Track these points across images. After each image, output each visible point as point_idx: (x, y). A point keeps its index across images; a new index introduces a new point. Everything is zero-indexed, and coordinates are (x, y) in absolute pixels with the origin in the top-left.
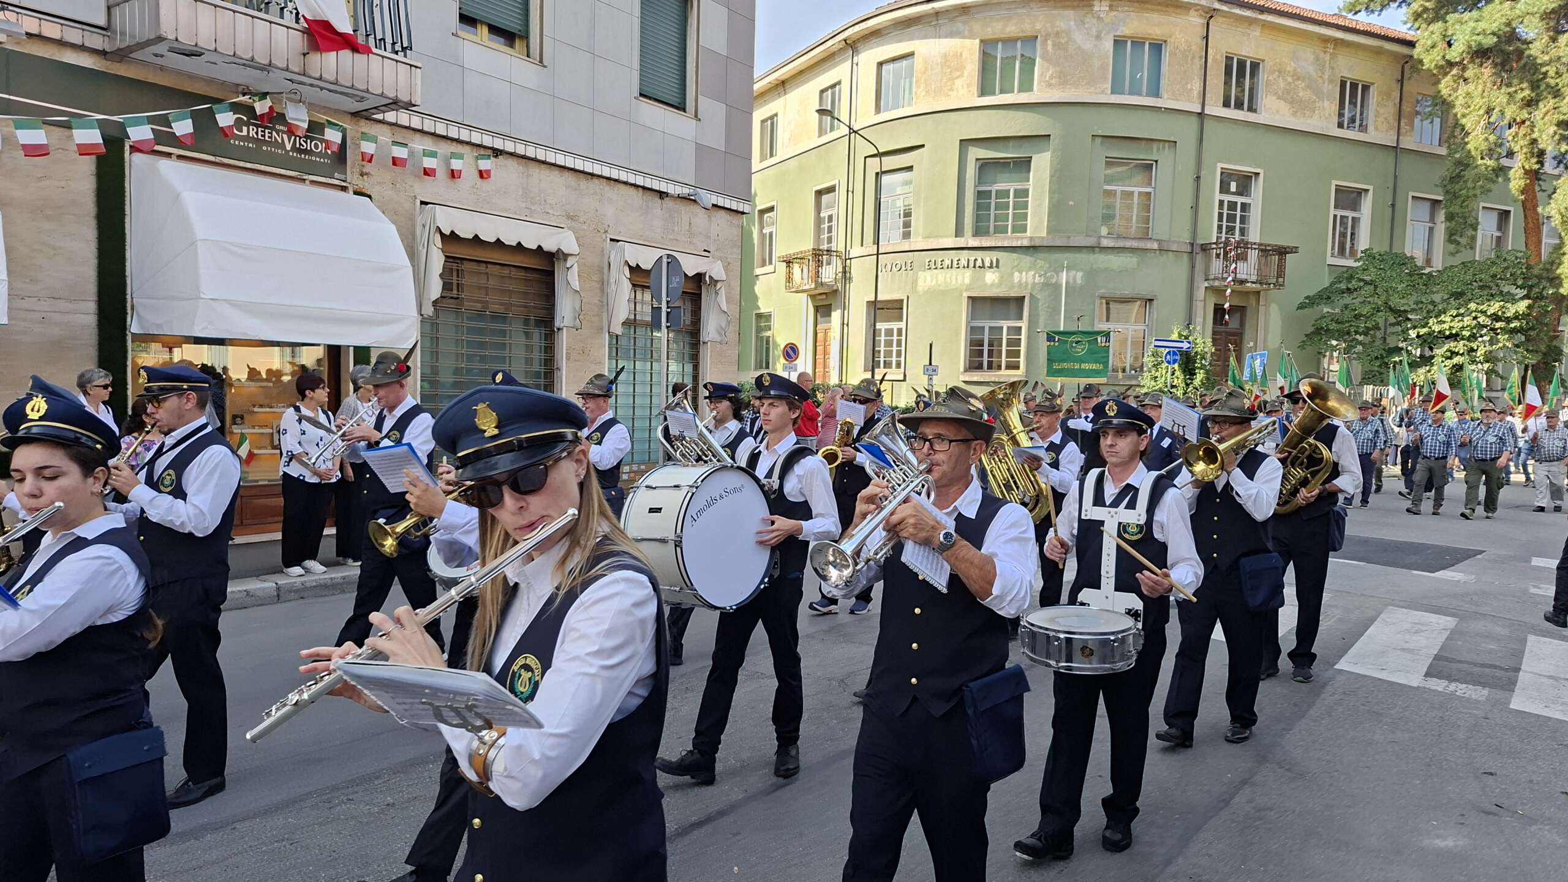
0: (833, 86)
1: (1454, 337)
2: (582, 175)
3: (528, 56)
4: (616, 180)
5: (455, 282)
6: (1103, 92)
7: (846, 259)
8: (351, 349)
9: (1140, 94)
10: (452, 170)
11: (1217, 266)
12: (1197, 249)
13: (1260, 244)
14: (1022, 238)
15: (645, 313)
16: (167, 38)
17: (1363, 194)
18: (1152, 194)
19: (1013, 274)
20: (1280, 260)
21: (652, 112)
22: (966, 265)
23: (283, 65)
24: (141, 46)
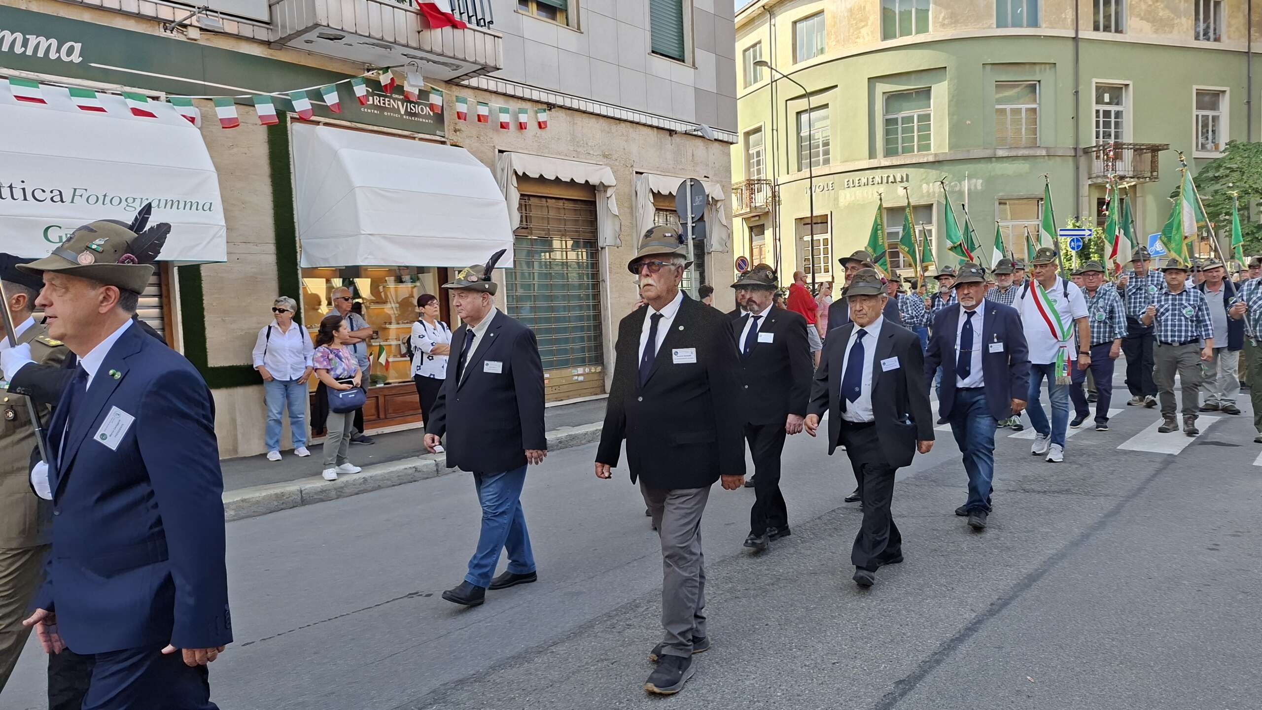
0: (754, 45)
2: (612, 121)
3: (567, 25)
4: (637, 123)
5: (524, 215)
6: (990, 27)
7: (775, 186)
9: (1021, 26)
10: (520, 123)
11: (1098, 166)
12: (1080, 153)
13: (1135, 145)
16: (320, 25)
17: (1221, 95)
18: (1038, 109)
19: (921, 186)
20: (1153, 157)
21: (662, 65)
22: (880, 182)
23: (404, 42)
24: (299, 33)
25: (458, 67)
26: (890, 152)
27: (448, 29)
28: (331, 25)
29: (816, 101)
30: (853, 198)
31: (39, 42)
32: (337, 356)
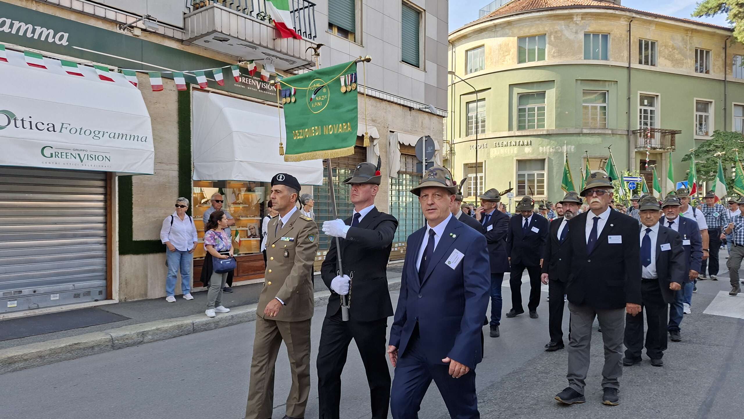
2: (378, 100)
3: (355, 42)
4: (392, 102)
6: (580, 59)
7: (452, 145)
9: (598, 59)
11: (641, 141)
12: (631, 133)
13: (661, 130)
14: (543, 130)
16: (217, 31)
17: (709, 104)
18: (607, 107)
19: (539, 148)
20: (672, 137)
21: (407, 69)
22: (515, 145)
23: (265, 45)
24: (202, 36)
26: (521, 128)
27: (291, 39)
28: (223, 32)
29: (480, 95)
30: (498, 153)
31: (43, 31)
32: (219, 237)
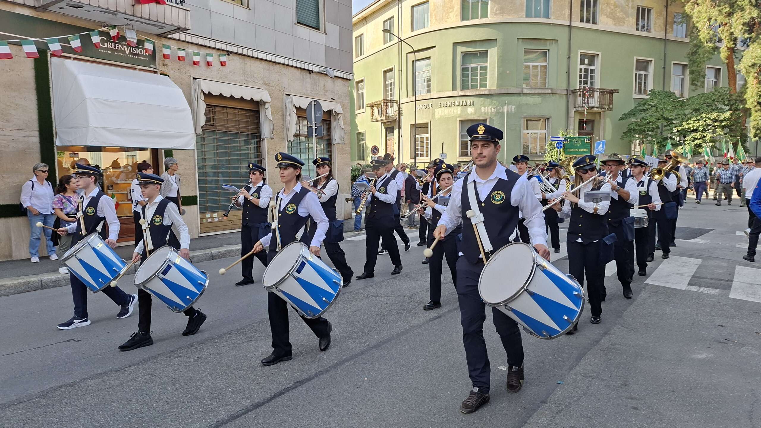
0: (390, 19)
1: (695, 131)
2: (271, 63)
3: (242, 4)
4: (287, 65)
5: (212, 117)
6: (522, 17)
7: (400, 104)
8: (163, 151)
9: (540, 17)
10: (208, 62)
11: (579, 100)
12: (570, 92)
13: (600, 89)
14: (485, 90)
15: (304, 130)
17: (649, 63)
18: (547, 66)
19: (481, 108)
20: (610, 96)
21: (304, 32)
22: (458, 104)
23: (123, 11)
25: (162, 27)
26: (463, 88)
27: (153, 5)
29: (419, 55)
30: (443, 114)
32: (68, 200)
